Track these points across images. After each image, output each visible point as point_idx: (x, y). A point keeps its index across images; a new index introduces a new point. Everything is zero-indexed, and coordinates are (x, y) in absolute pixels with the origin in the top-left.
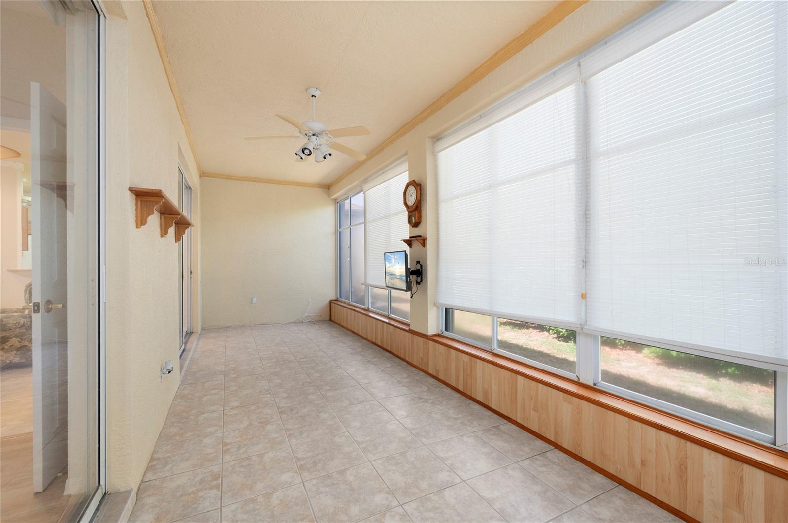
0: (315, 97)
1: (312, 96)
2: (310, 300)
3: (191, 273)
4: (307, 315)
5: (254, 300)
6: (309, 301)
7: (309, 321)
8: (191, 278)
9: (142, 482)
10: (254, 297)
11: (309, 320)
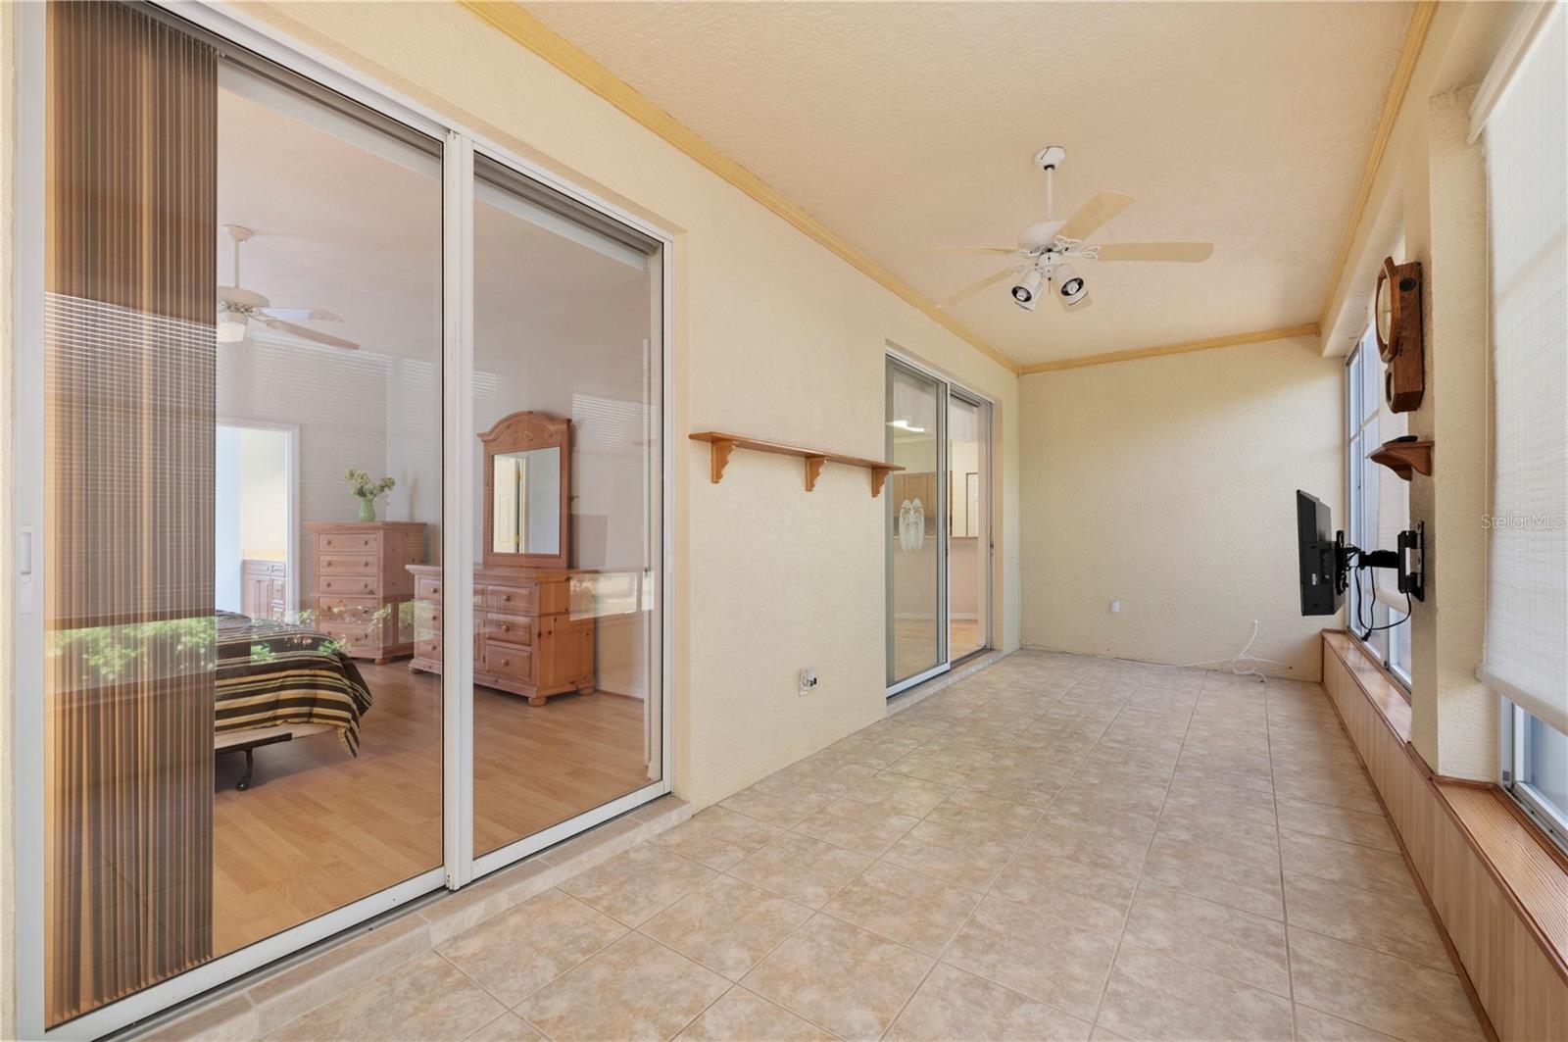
0: (1052, 166)
1: (1046, 168)
2: (1256, 622)
3: (992, 546)
4: (1242, 656)
5: (1116, 607)
6: (1254, 624)
7: (1253, 675)
8: (991, 555)
9: (716, 805)
10: (1115, 601)
11: (1253, 671)
